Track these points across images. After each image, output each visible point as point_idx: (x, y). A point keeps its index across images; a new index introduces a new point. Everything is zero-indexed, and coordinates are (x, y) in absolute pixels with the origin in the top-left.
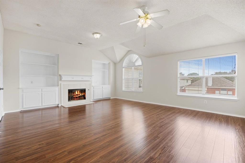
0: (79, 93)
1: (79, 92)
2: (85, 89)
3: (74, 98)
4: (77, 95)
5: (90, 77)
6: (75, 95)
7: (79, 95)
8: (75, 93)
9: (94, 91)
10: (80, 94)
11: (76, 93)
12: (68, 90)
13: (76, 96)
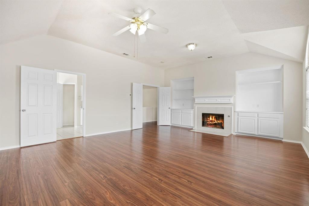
0: (213, 119)
1: (215, 118)
2: (224, 114)
3: (208, 124)
4: (212, 121)
5: (229, 99)
6: (209, 121)
7: (214, 121)
8: (209, 119)
9: (239, 119)
10: (216, 121)
11: (211, 119)
12: (202, 113)
13: (210, 123)
